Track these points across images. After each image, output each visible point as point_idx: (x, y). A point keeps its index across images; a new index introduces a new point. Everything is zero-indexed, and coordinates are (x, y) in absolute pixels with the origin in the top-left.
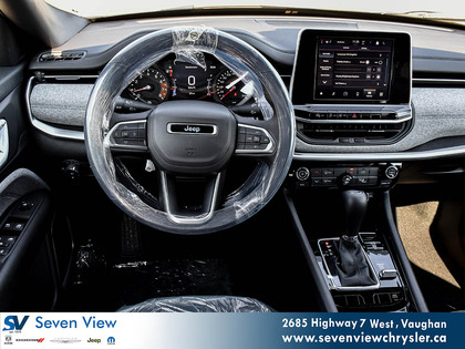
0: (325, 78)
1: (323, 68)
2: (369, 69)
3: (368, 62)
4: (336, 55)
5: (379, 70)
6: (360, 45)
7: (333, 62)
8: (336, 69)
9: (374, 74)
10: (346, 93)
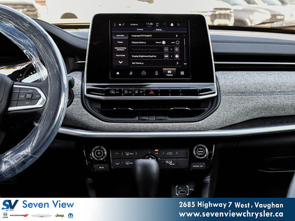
0: (121, 59)
1: (118, 49)
2: (166, 49)
3: (164, 42)
4: (130, 37)
5: (177, 49)
6: (154, 26)
7: (127, 43)
8: (131, 50)
9: (172, 53)
10: (144, 73)
